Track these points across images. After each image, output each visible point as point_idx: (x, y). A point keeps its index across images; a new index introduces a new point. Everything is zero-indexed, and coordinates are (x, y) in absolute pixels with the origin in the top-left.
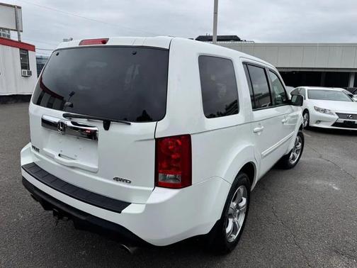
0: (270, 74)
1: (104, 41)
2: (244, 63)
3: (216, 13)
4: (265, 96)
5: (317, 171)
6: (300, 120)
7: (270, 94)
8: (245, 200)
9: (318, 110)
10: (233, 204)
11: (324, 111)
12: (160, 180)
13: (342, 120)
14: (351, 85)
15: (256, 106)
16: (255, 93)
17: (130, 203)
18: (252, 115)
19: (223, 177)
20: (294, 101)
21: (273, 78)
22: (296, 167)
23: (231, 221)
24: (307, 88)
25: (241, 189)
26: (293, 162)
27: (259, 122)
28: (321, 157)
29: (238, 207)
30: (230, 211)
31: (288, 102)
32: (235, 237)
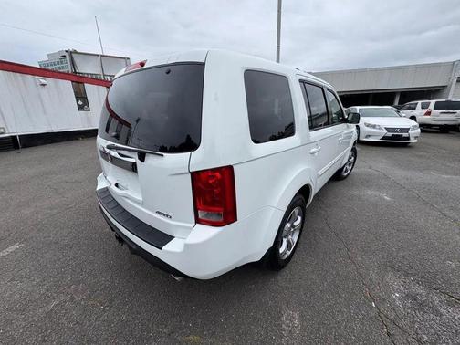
0: (328, 93)
1: (142, 64)
2: (301, 81)
3: (278, 47)
4: (323, 115)
5: (368, 182)
6: (354, 137)
7: (327, 113)
8: (299, 219)
9: (368, 126)
10: (289, 225)
11: (374, 126)
12: (200, 217)
13: (390, 134)
14: (396, 103)
15: (313, 127)
16: (313, 113)
17: (173, 237)
18: (308, 136)
19: (275, 206)
20: (349, 119)
21: (331, 97)
22: (348, 178)
23: (285, 241)
24: (358, 107)
25: (296, 210)
26: (346, 174)
27: (316, 143)
28: (370, 168)
29: (293, 226)
30: (284, 233)
31: (345, 121)
32: (289, 253)
